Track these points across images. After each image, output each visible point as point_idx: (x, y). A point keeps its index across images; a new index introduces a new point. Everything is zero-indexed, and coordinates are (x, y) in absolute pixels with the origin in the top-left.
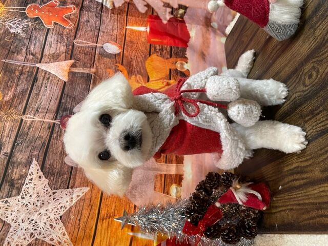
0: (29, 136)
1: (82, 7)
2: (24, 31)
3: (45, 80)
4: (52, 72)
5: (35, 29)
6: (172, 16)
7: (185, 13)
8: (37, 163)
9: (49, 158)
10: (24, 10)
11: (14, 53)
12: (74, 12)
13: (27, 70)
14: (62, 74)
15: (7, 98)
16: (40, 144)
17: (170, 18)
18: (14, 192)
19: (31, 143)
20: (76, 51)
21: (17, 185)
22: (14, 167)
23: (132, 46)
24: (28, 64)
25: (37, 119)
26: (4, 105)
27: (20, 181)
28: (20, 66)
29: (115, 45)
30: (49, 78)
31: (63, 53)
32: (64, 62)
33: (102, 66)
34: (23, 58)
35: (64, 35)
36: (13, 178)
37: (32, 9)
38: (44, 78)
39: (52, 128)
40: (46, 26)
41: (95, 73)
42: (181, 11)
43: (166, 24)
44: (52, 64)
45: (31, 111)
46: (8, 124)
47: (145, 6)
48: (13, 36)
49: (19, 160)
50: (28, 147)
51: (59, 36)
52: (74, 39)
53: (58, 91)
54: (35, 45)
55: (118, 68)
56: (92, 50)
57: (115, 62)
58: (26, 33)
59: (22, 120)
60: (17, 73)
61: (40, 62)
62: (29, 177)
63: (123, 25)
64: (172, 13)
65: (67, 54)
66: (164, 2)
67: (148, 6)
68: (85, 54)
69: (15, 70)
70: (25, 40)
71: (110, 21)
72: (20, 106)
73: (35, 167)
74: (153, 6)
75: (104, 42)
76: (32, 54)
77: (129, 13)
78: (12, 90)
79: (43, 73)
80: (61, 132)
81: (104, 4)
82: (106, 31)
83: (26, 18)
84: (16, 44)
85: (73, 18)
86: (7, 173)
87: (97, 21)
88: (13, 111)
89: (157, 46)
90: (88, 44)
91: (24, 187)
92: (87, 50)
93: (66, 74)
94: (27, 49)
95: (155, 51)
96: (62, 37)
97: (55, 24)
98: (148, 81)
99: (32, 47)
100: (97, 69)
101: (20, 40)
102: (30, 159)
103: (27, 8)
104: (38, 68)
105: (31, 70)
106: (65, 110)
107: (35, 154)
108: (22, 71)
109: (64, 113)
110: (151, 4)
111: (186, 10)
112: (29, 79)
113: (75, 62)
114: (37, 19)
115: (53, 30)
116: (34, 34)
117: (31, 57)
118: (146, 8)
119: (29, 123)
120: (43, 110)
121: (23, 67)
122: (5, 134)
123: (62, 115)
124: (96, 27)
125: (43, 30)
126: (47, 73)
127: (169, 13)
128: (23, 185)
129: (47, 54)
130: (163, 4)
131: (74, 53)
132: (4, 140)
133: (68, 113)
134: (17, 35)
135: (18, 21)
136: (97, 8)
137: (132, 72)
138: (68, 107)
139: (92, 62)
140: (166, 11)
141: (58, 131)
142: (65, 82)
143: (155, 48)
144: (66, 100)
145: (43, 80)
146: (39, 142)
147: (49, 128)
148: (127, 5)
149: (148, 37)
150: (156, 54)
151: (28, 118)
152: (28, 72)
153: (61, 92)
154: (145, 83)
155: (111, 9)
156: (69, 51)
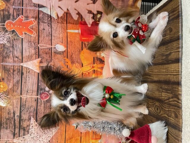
0: (26, 106)
1: (39, 19)
2: (8, 41)
3: (27, 73)
4: (30, 68)
5: (14, 39)
6: (93, 20)
7: (101, 16)
8: (33, 119)
9: (38, 115)
10: (4, 25)
11: (6, 58)
12: (34, 24)
13: (16, 68)
14: (36, 68)
15: (10, 87)
16: (33, 110)
17: (93, 22)
18: (26, 133)
19: (28, 109)
20: (41, 52)
21: (27, 130)
22: (23, 121)
23: (72, 45)
24: (16, 64)
25: (28, 96)
26: (10, 91)
27: (27, 128)
28: (12, 66)
29: (62, 45)
30: (29, 72)
31: (34, 55)
32: (35, 60)
33: (57, 60)
34: (12, 60)
35: (32, 42)
36: (24, 127)
37: (9, 24)
38: (27, 72)
39: (37, 100)
40: (20, 36)
41: (53, 66)
42: (99, 16)
43: (90, 27)
44: (29, 63)
45: (25, 92)
46: (14, 101)
47: (77, 14)
48: (2, 46)
49: (25, 118)
50: (27, 111)
51: (29, 43)
52: (38, 44)
53: (36, 79)
54: (17, 51)
55: (66, 61)
56: (50, 50)
57: (63, 57)
58: (10, 43)
59: (21, 98)
60: (12, 71)
61: (22, 62)
62: (31, 126)
63: (65, 30)
64: (93, 18)
65: (36, 55)
66: (88, 10)
67: (79, 14)
68: (46, 53)
69: (10, 69)
70: (10, 48)
71: (57, 27)
72: (18, 90)
73: (33, 120)
74: (82, 13)
75: (55, 43)
76: (17, 57)
77: (67, 21)
78: (12, 82)
79: (26, 69)
80: (42, 102)
81: (52, 16)
82: (56, 35)
83: (7, 31)
84: (5, 52)
85: (35, 28)
86: (21, 125)
87: (49, 28)
88: (15, 93)
89: (86, 42)
90: (46, 46)
91: (30, 130)
92: (47, 51)
93: (38, 68)
94: (13, 54)
95: (85, 46)
96: (31, 43)
97: (25, 34)
98: (82, 67)
99: (15, 53)
100: (54, 62)
101: (7, 48)
102: (30, 117)
103: (5, 24)
104: (22, 66)
105: (19, 68)
106: (41, 89)
107: (32, 114)
108: (14, 69)
109: (41, 91)
110: (80, 12)
111: (102, 15)
112: (18, 73)
113: (42, 60)
114: (13, 31)
115: (25, 39)
116: (15, 43)
117: (16, 59)
118: (78, 16)
119: (25, 99)
120: (30, 91)
121: (14, 67)
122: (15, 106)
123: (41, 93)
124: (49, 33)
125: (19, 40)
126: (28, 69)
127: (92, 18)
128: (29, 129)
129: (25, 56)
130: (87, 11)
131: (40, 54)
132: (15, 109)
133: (43, 91)
134: (5, 45)
135: (3, 35)
136: (48, 19)
137: (73, 62)
138: (42, 88)
139: (51, 58)
140: (90, 17)
141: (40, 102)
142: (38, 73)
143: (85, 45)
144: (41, 84)
145: (26, 73)
146: (32, 109)
147: (35, 100)
148: (65, 14)
149: (80, 37)
150: (85, 49)
151: (24, 97)
152: (17, 69)
153: (37, 79)
154: (81, 68)
155: (57, 19)
156: (37, 53)
